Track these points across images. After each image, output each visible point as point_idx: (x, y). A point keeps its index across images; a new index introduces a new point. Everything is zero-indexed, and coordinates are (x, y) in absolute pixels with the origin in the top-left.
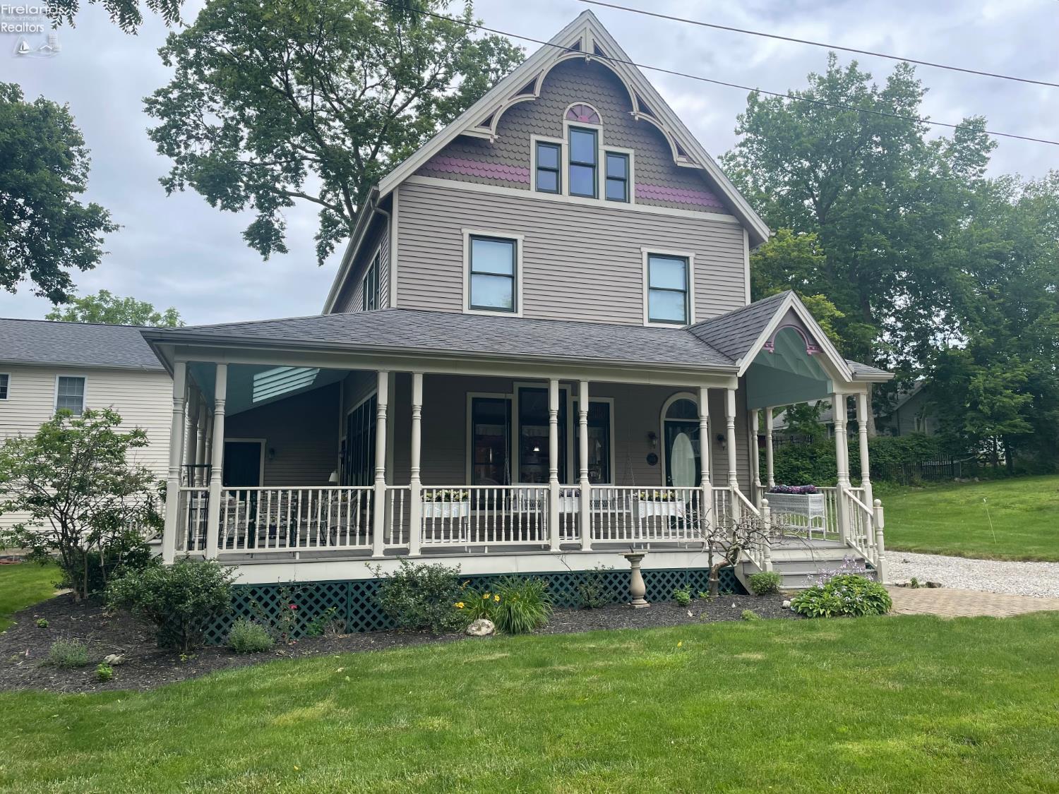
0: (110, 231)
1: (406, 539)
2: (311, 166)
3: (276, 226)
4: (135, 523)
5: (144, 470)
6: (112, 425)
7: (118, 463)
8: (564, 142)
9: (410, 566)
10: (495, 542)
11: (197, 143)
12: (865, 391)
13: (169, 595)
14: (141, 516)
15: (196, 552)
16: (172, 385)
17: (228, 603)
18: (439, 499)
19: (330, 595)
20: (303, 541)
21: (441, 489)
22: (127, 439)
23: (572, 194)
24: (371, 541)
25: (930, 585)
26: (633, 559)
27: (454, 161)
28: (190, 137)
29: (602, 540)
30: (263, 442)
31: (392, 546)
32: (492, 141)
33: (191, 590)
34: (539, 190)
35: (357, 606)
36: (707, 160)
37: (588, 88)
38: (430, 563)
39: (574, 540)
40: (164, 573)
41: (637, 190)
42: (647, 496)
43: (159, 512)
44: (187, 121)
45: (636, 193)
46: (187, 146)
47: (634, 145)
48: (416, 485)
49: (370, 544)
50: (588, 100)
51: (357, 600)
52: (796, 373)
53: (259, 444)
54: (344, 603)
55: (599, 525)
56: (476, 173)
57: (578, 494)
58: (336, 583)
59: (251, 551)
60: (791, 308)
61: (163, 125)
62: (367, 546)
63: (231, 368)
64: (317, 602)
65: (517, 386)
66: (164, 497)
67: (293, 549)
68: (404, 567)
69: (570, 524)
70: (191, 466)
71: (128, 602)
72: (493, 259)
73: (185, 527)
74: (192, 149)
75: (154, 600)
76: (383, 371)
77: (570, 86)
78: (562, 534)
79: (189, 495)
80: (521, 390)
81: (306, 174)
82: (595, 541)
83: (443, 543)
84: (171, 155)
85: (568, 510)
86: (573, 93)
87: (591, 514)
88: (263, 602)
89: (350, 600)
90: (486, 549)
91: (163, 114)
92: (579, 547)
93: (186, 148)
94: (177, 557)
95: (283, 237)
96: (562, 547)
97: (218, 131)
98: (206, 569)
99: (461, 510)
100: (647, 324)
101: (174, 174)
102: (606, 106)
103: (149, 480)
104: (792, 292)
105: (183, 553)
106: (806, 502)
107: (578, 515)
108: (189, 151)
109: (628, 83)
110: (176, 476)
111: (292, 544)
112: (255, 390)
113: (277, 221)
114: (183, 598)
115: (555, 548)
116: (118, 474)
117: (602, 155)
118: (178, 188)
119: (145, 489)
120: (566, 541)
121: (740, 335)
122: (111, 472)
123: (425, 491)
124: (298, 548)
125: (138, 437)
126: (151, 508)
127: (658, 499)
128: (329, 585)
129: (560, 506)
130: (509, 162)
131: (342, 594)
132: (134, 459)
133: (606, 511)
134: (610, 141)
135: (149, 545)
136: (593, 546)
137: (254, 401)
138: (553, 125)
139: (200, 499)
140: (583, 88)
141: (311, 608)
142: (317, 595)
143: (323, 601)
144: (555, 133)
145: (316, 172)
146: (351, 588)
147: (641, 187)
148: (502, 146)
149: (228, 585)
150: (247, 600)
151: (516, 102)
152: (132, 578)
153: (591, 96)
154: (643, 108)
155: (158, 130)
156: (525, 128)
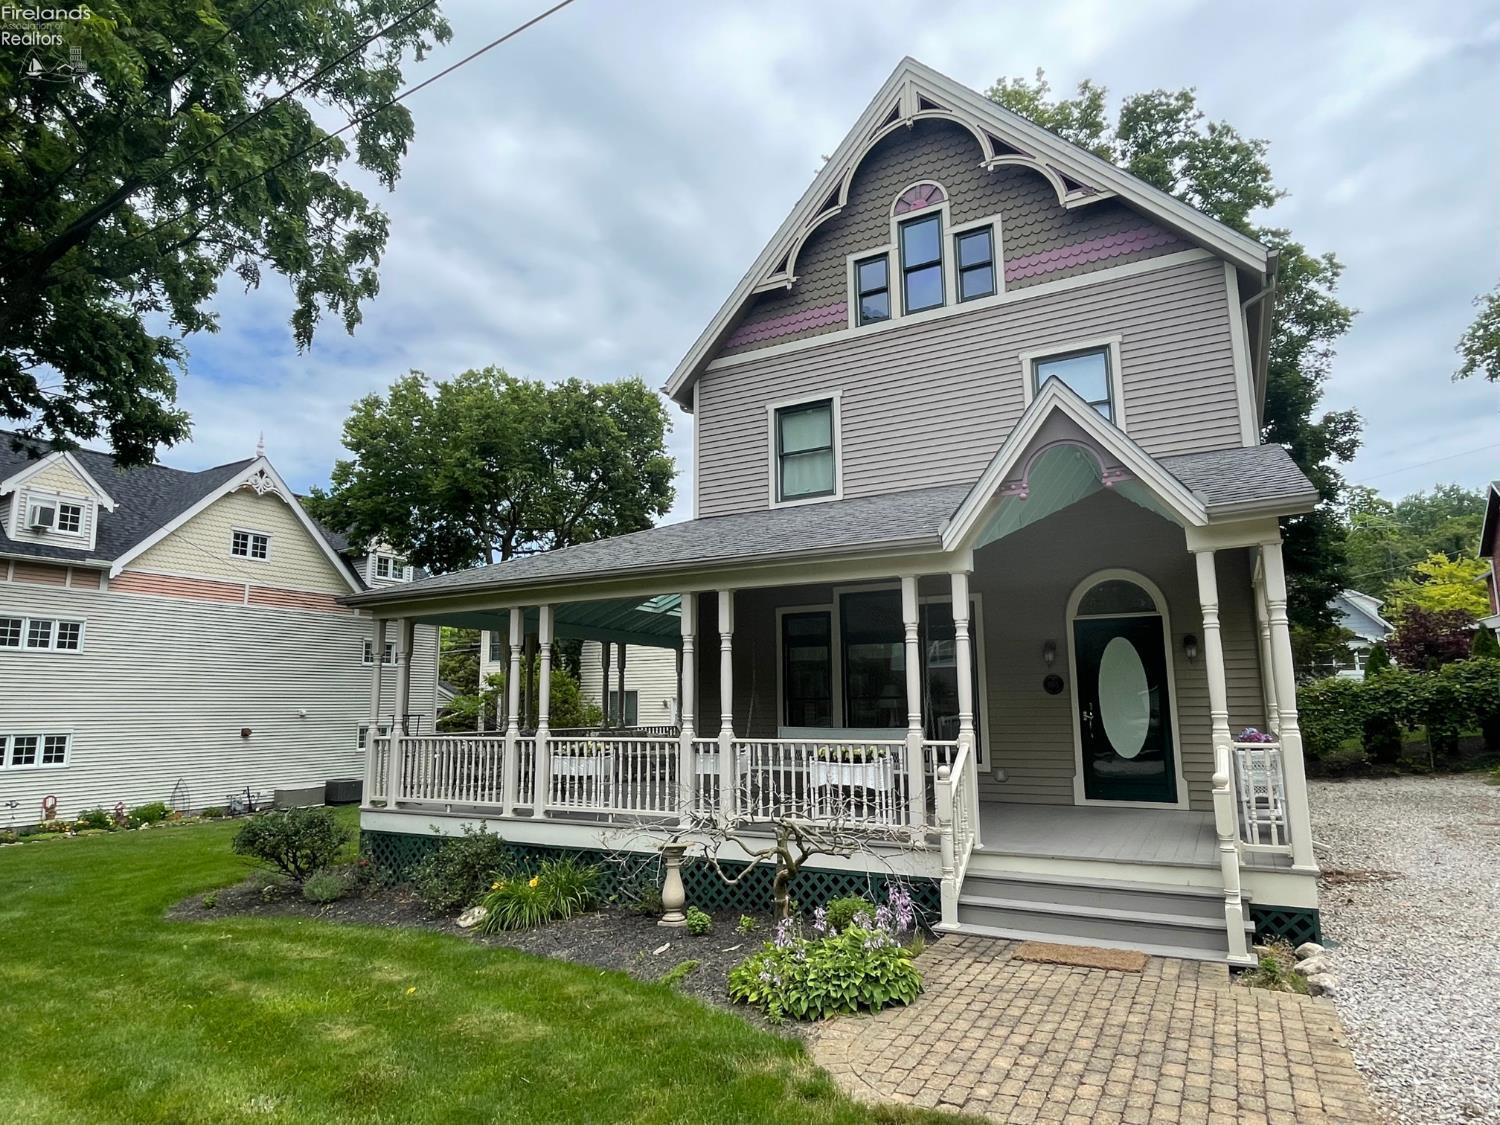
1: (533, 798)
8: (892, 247)
23: (905, 313)
31: (521, 805)
32: (789, 287)
34: (861, 323)
36: (1121, 181)
41: (1007, 271)
45: (1006, 277)
48: (543, 732)
56: (782, 331)
60: (1057, 410)
62: (501, 804)
65: (837, 592)
69: (709, 791)
80: (843, 597)
86: (903, 177)
102: (951, 172)
109: (973, 126)
115: (684, 824)
117: (949, 243)
120: (701, 813)
123: (551, 743)
130: (820, 302)
134: (959, 218)
138: (876, 232)
144: (879, 240)
147: (1014, 265)
148: (804, 288)
151: (819, 224)
153: (930, 168)
154: (999, 147)
156: (837, 252)
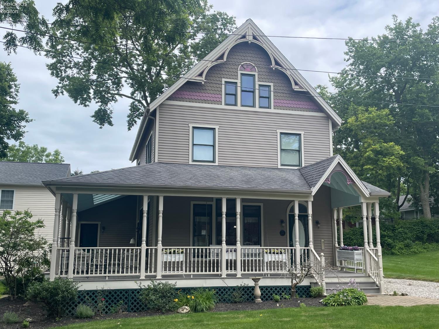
0: (29, 122)
1: (155, 271)
2: (126, 81)
3: (109, 112)
4: (37, 264)
5: (43, 239)
6: (28, 218)
7: (31, 235)
8: (239, 81)
9: (155, 283)
10: (196, 273)
11: (70, 70)
12: (378, 201)
13: (51, 292)
14: (41, 260)
15: (64, 276)
16: (55, 199)
17: (76, 297)
18: (170, 253)
19: (121, 295)
20: (109, 272)
21: (171, 248)
22: (35, 224)
23: (242, 106)
24: (139, 272)
25: (403, 295)
26: (256, 280)
27: (185, 93)
28: (67, 67)
29: (246, 272)
30: (99, 223)
31: (149, 274)
32: (203, 83)
33: (61, 291)
34: (226, 104)
35: (133, 301)
36: (309, 87)
37: (250, 55)
38: (164, 282)
39: (233, 272)
40: (49, 283)
41: (274, 102)
42: (269, 251)
43: (49, 258)
44: (66, 60)
45: (274, 104)
46: (65, 72)
47: (273, 81)
48: (160, 246)
49: (139, 273)
50: (250, 61)
51: (133, 298)
52: (347, 192)
53: (97, 225)
54: (127, 299)
55: (245, 265)
56: (196, 98)
57: (235, 251)
58: (124, 290)
59: (87, 275)
60: (339, 162)
61: (53, 62)
62: (138, 274)
63: (79, 196)
64: (115, 298)
66: (51, 251)
67: (105, 275)
68: (152, 283)
69: (232, 265)
70: (63, 238)
71: (35, 296)
72: (204, 138)
73: (59, 265)
74: (68, 73)
75: (46, 295)
76: (146, 195)
77: (241, 54)
78: (227, 269)
79: (61, 251)
81: (123, 86)
82: (243, 272)
83: (172, 273)
84: (57, 77)
85: (230, 258)
86: (243, 58)
87: (241, 260)
88: (92, 298)
89: (130, 298)
90: (192, 276)
91: (54, 57)
92: (235, 275)
93: (65, 73)
94: (55, 278)
95: (112, 118)
96: (227, 275)
97: (81, 64)
98: (67, 282)
99: (180, 258)
100: (279, 167)
101: (58, 87)
102: (259, 63)
103: (45, 243)
104: (339, 155)
105: (57, 276)
106: (353, 254)
107: (235, 261)
108: (66, 74)
109: (269, 52)
110: (56, 243)
111: (105, 273)
112: (94, 199)
113: (109, 109)
114: (58, 294)
115: (224, 276)
116: (31, 240)
117: (257, 87)
118: (61, 94)
119: (43, 247)
120: (229, 272)
121: (316, 175)
122: (28, 239)
123: (164, 249)
124: (107, 275)
125: (40, 224)
126: (45, 256)
127: (274, 253)
128: (121, 291)
129: (226, 256)
130: (212, 92)
131: (126, 295)
132: (38, 234)
133: (248, 259)
134: (261, 80)
135: (44, 274)
136: (242, 275)
137: (95, 204)
138: (233, 74)
139: (66, 252)
140: (247, 55)
141: (112, 301)
142: (115, 296)
143: (118, 298)
144: (234, 77)
145: (128, 84)
146: (130, 293)
147: (276, 101)
148: (208, 85)
149: (76, 289)
150: (85, 297)
151: (215, 64)
152: (37, 286)
153: (252, 59)
154: (277, 63)
155: (52, 65)
156: (219, 76)
